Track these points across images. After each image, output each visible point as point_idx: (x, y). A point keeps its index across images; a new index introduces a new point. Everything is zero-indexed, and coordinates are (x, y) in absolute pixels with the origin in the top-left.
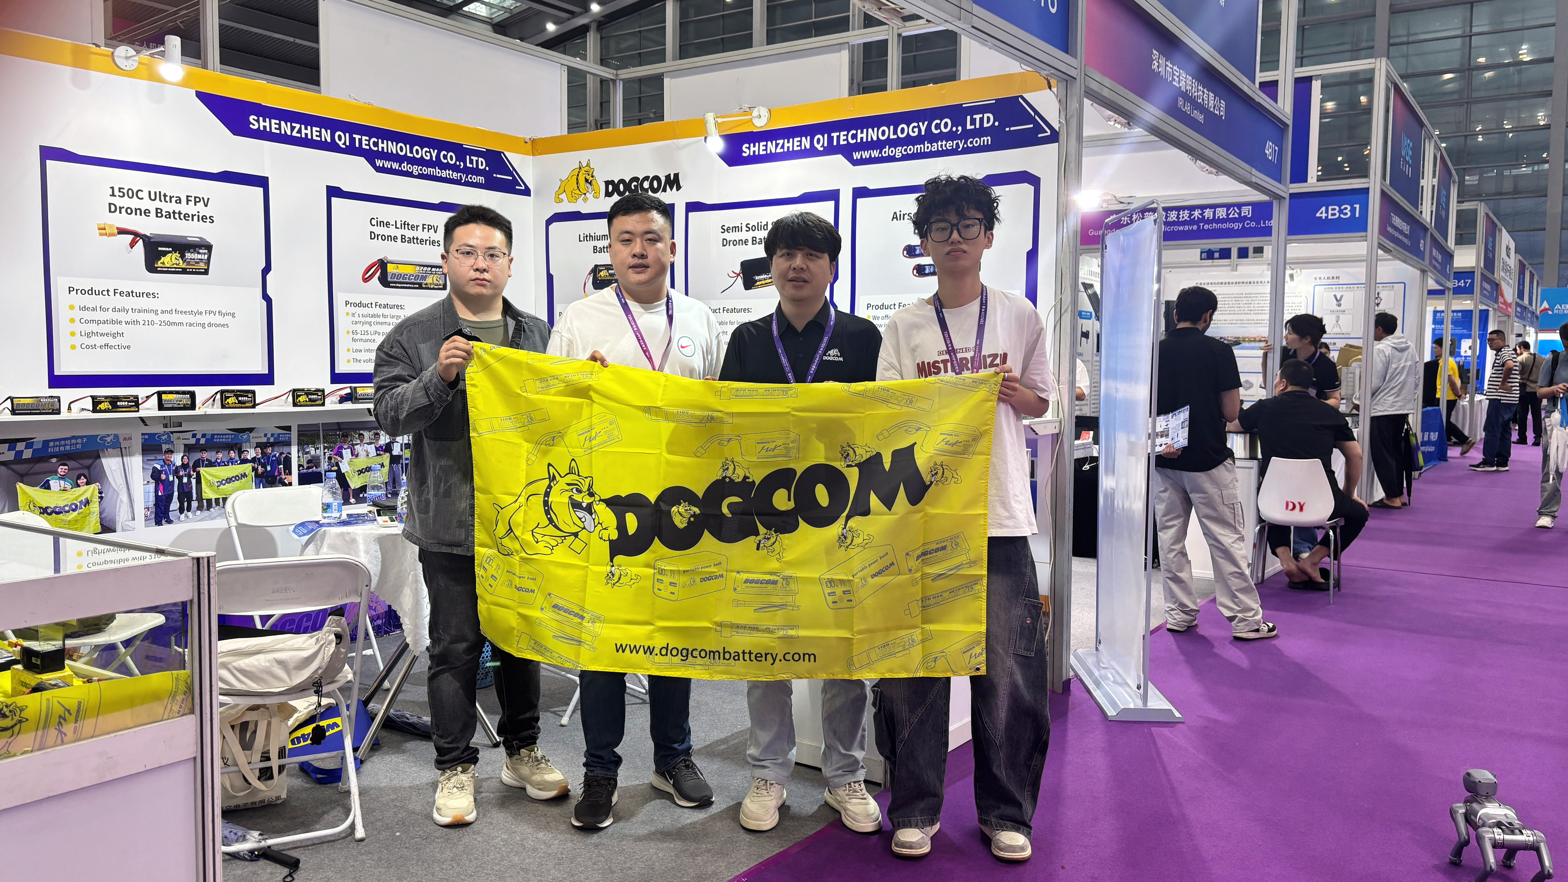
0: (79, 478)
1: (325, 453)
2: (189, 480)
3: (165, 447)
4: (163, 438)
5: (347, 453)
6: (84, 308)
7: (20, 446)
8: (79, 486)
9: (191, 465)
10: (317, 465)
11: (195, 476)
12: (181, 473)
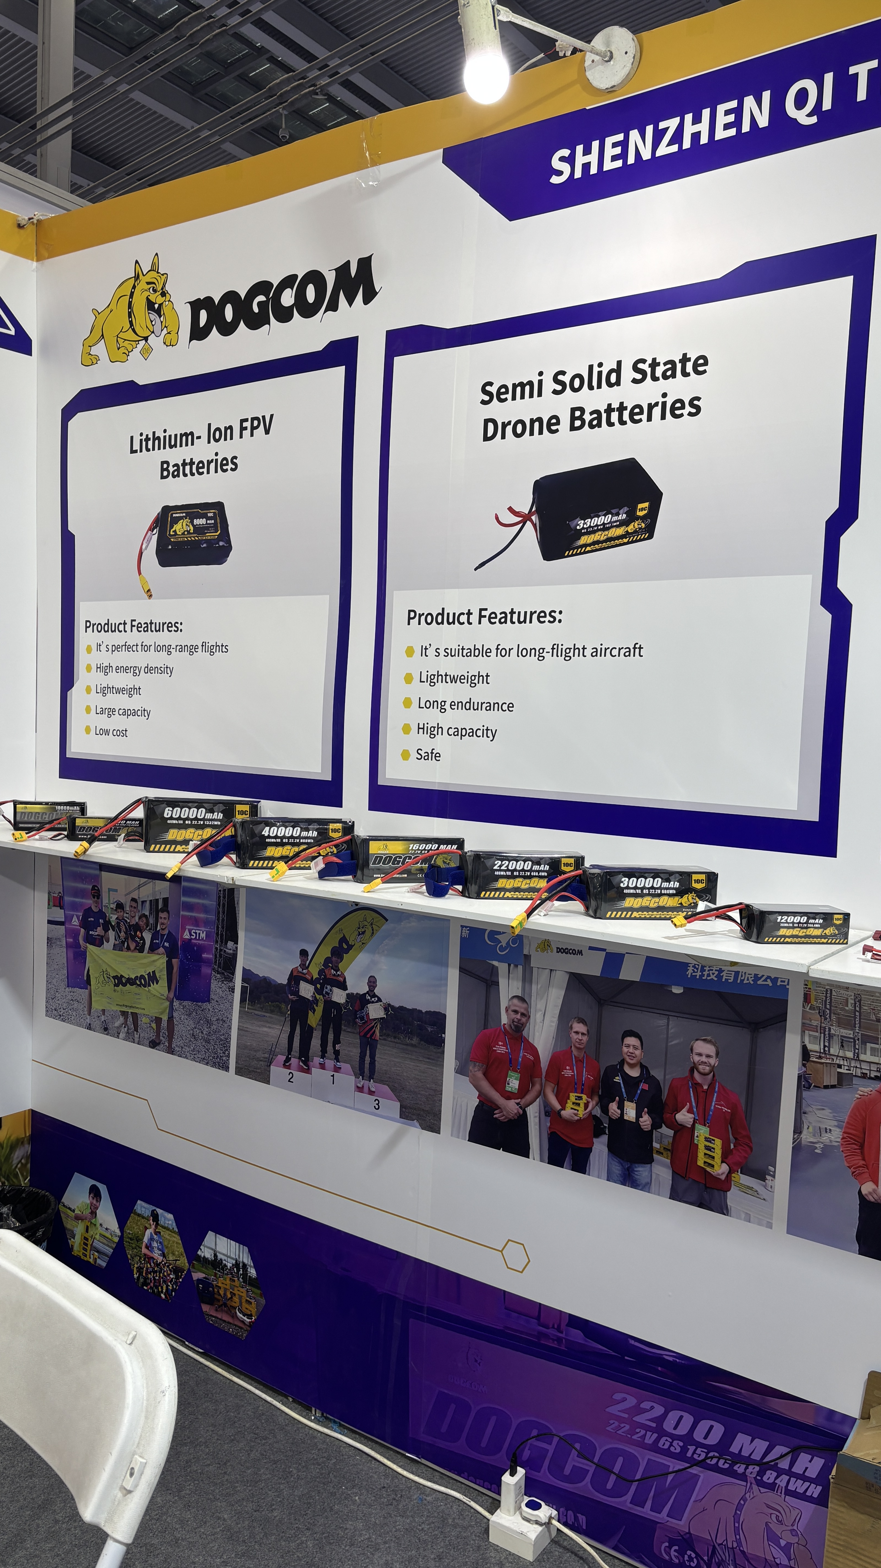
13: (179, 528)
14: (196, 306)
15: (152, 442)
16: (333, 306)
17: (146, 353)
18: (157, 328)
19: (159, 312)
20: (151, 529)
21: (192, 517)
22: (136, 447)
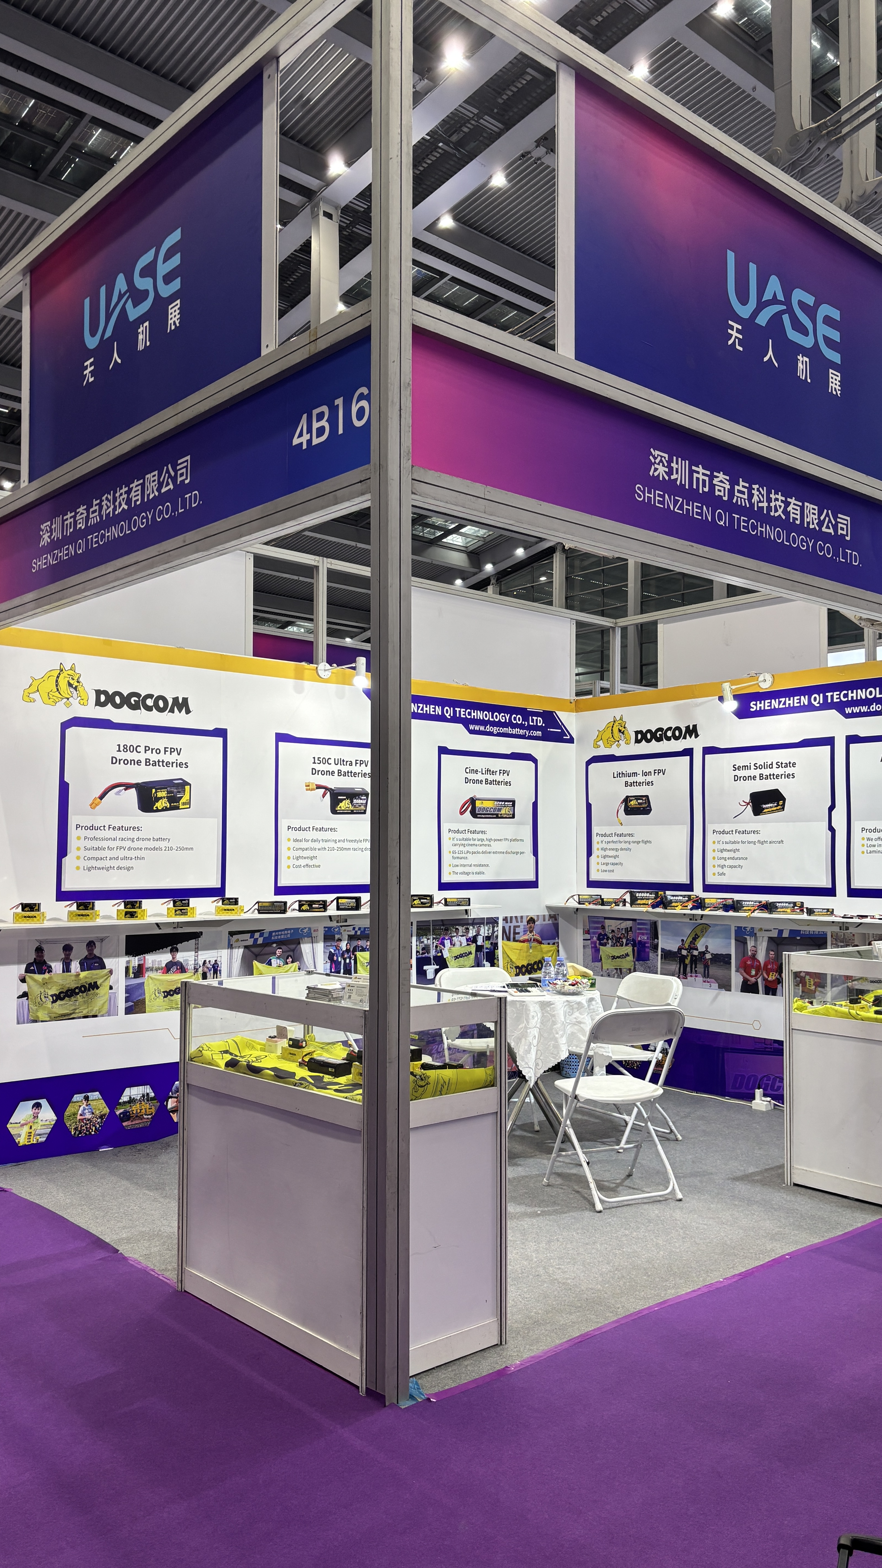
0: (287, 958)
1: (433, 942)
2: (350, 961)
3: (337, 937)
4: (336, 930)
5: (447, 943)
6: (296, 840)
7: (257, 935)
8: (287, 964)
9: (351, 950)
11: (353, 958)
12: (346, 956)
13: (632, 803)
14: (637, 733)
15: (621, 775)
16: (685, 738)
17: (618, 746)
18: (623, 738)
19: (623, 733)
20: (622, 803)
21: (637, 800)
22: (615, 776)
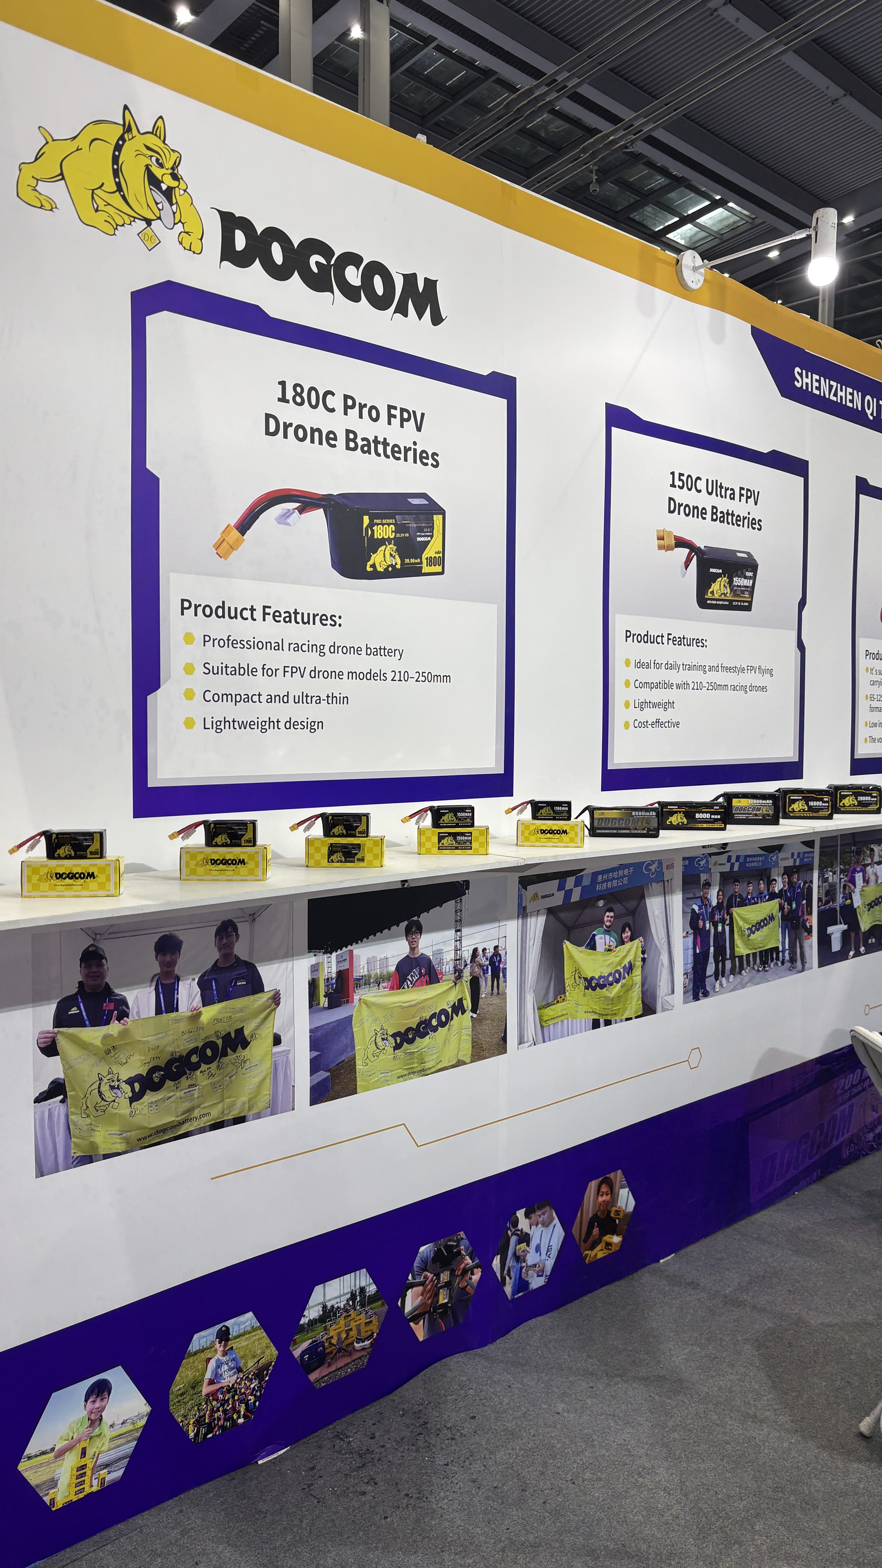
0: (623, 931)
1: (841, 879)
2: (723, 929)
3: (704, 877)
4: (702, 863)
5: (859, 877)
6: (640, 665)
7: (570, 882)
8: (622, 943)
9: (725, 904)
10: (834, 900)
11: (728, 922)
12: (717, 917)
